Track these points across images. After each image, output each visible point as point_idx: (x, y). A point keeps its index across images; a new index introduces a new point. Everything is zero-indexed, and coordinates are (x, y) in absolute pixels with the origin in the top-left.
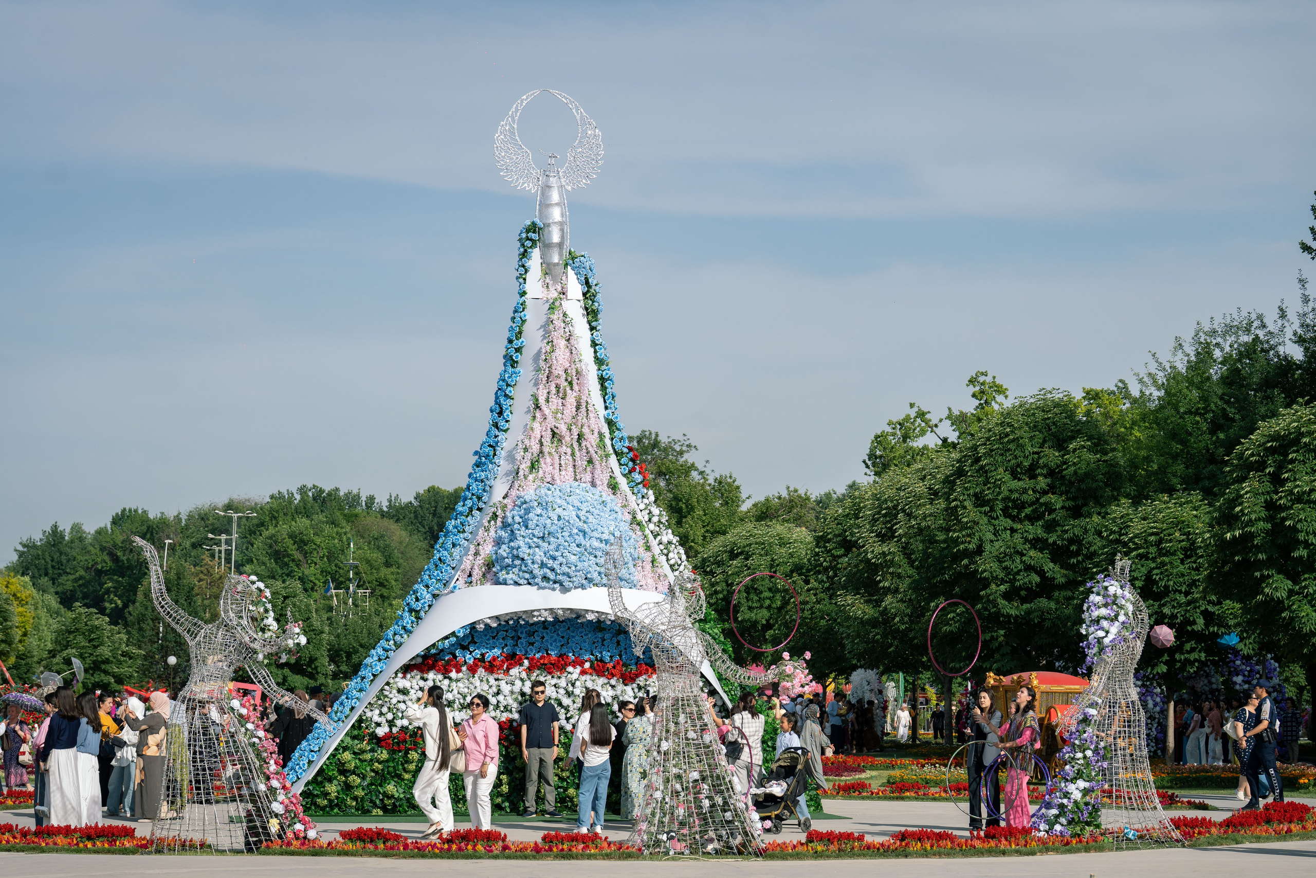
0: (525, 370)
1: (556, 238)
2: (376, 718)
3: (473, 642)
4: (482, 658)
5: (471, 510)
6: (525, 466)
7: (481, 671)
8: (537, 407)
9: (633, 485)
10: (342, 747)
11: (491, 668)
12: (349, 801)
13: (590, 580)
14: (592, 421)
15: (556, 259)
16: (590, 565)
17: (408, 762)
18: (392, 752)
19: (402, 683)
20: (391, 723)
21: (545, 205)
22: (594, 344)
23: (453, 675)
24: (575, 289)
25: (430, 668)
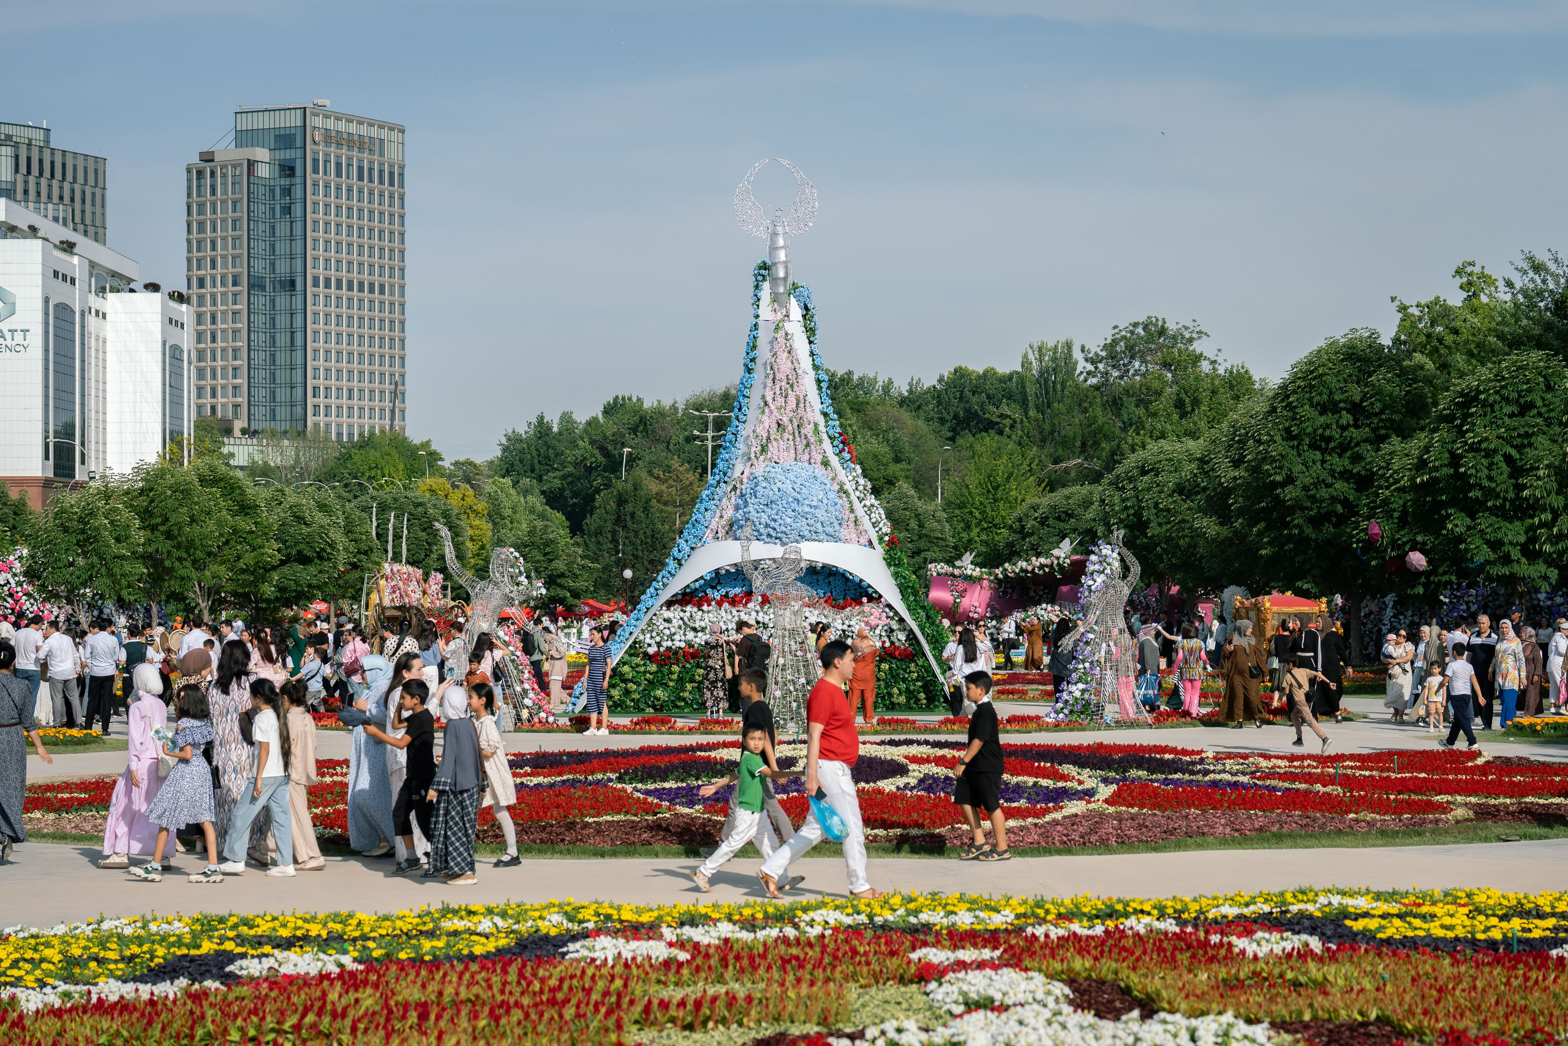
0: (758, 375)
1: (781, 274)
2: (648, 641)
3: (719, 583)
4: (726, 596)
5: (719, 482)
6: (755, 449)
7: (726, 605)
8: (766, 404)
9: (843, 462)
11: (733, 602)
12: (628, 702)
13: (803, 537)
14: (810, 414)
15: (781, 290)
16: (802, 525)
17: (672, 673)
18: (661, 665)
19: (667, 614)
20: (659, 644)
21: (773, 249)
22: (812, 354)
23: (705, 608)
24: (796, 312)
25: (687, 604)
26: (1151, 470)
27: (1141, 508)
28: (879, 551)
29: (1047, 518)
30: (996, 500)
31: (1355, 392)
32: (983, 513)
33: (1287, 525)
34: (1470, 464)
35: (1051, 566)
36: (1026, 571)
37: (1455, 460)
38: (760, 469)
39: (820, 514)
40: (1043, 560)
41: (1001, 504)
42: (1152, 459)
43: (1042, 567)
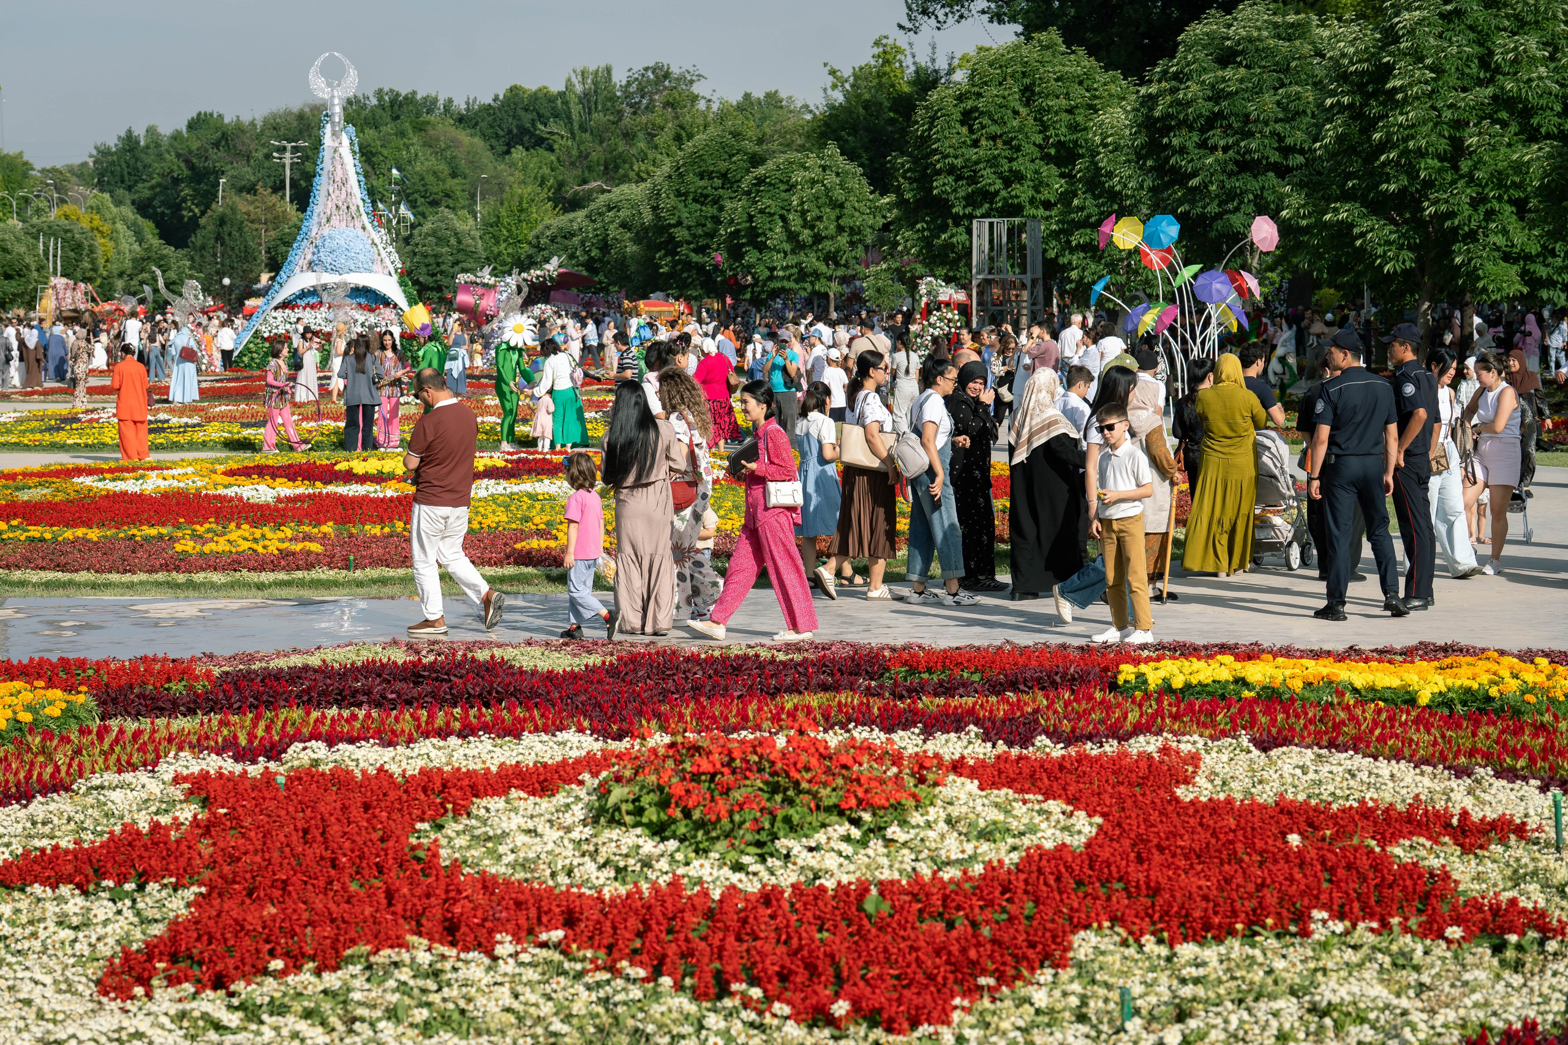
0: (324, 178)
1: (337, 119)
2: (264, 330)
3: (304, 296)
4: (308, 303)
5: (303, 239)
6: (324, 221)
7: (308, 309)
8: (329, 195)
9: (374, 227)
10: (250, 342)
11: (312, 307)
13: (351, 270)
14: (354, 199)
15: (337, 128)
16: (351, 264)
19: (274, 314)
20: (270, 332)
21: (332, 105)
22: (355, 165)
23: (296, 310)
24: (346, 141)
25: (286, 308)
27: (607, 236)
28: (395, 277)
30: (520, 221)
31: (723, 166)
32: (509, 231)
33: (678, 253)
34: (759, 221)
35: (544, 277)
36: (527, 280)
37: (751, 218)
38: (326, 231)
39: (361, 257)
40: (539, 272)
41: (524, 224)
42: (615, 199)
43: (538, 277)
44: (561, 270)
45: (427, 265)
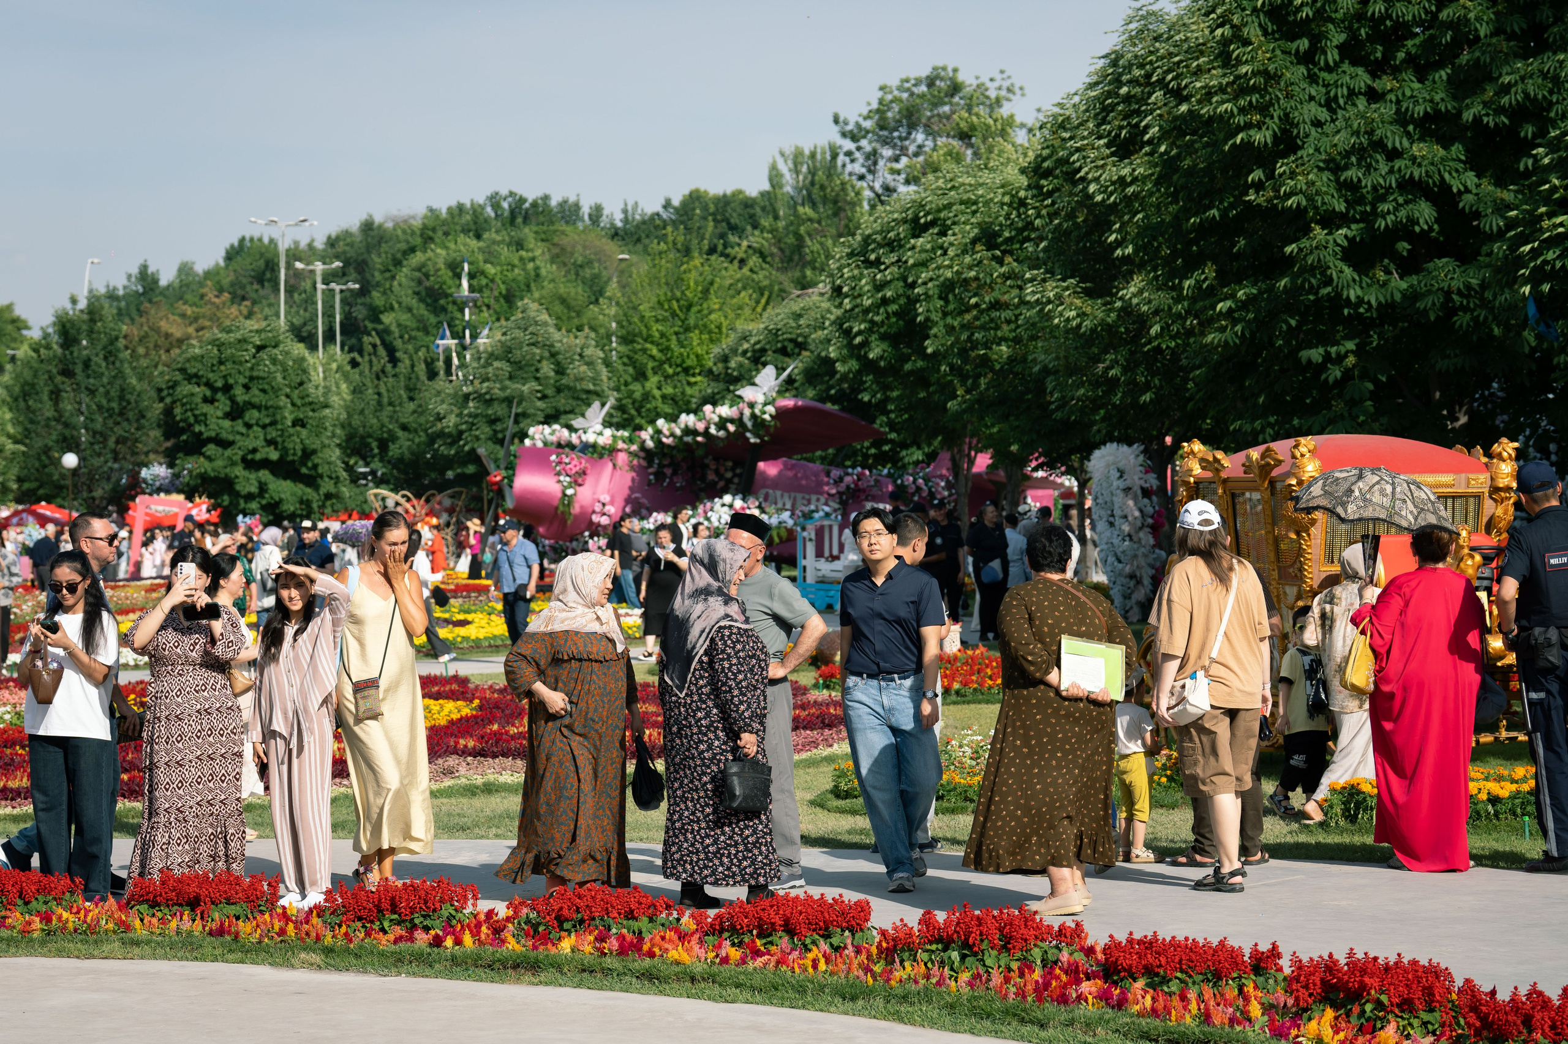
26: (933, 224)
27: (913, 301)
29: (763, 351)
30: (688, 329)
32: (665, 350)
35: (739, 421)
36: (694, 432)
40: (725, 410)
41: (694, 336)
42: (933, 201)
43: (722, 423)
44: (788, 402)
45: (492, 421)
